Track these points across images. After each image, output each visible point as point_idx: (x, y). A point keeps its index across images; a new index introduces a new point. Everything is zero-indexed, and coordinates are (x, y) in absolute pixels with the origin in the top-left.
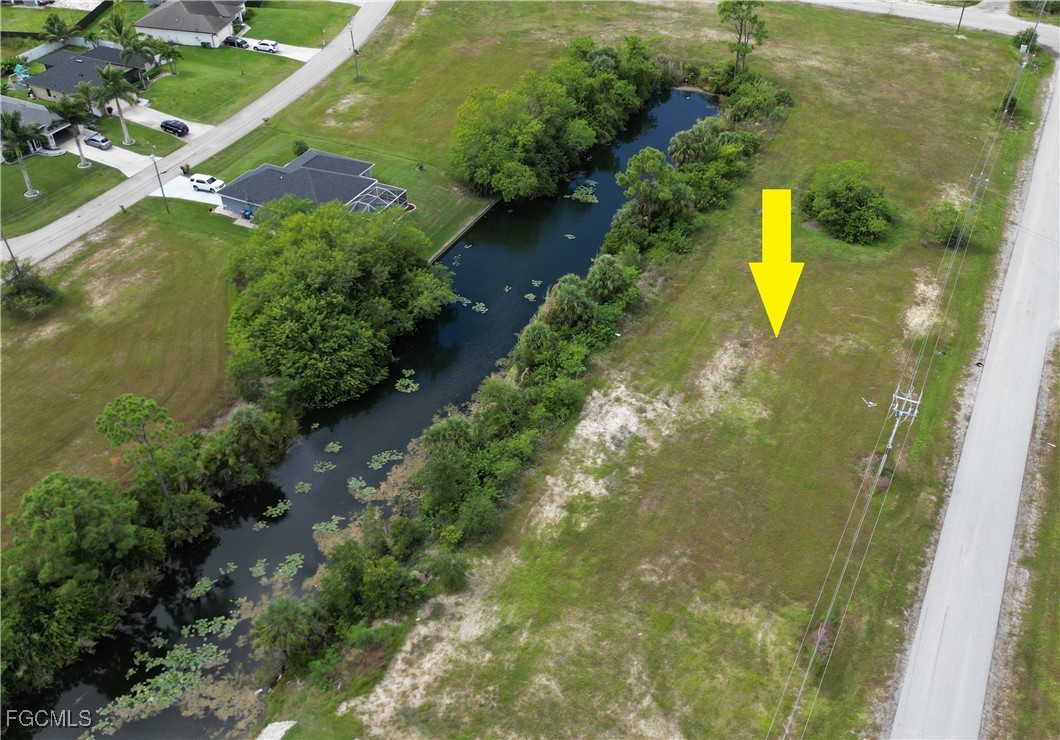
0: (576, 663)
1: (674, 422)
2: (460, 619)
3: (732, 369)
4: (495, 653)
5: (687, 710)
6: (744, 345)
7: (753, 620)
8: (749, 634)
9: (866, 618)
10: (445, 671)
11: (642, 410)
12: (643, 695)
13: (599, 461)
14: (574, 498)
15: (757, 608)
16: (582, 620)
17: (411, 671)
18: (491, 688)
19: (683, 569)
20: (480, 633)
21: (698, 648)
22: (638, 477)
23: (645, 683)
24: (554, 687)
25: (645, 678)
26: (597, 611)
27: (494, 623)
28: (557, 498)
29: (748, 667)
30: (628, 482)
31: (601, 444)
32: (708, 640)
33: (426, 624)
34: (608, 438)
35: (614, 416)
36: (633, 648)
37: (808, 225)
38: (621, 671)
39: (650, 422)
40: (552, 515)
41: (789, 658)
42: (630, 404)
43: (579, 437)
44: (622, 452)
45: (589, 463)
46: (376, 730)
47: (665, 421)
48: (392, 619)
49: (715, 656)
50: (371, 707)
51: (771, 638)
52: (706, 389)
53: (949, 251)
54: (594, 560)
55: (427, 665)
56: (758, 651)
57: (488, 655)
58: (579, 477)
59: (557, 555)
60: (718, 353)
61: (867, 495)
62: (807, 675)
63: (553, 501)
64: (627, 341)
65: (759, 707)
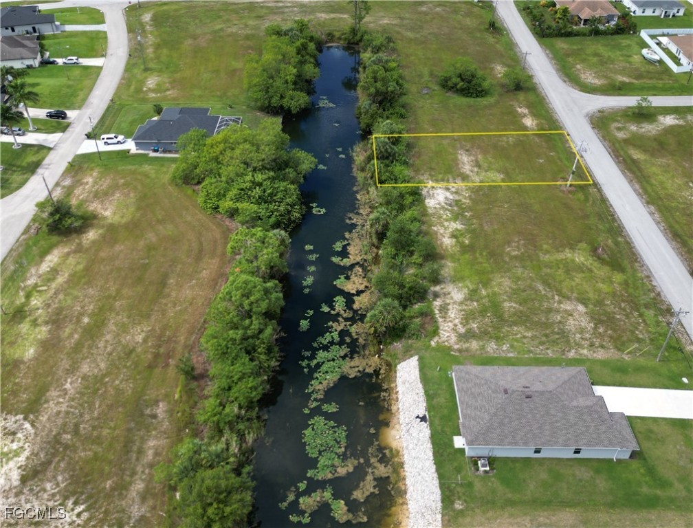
0: (515, 294)
1: (467, 190)
2: (449, 294)
3: (471, 162)
4: (477, 301)
5: (575, 295)
6: (467, 151)
7: (569, 255)
8: (573, 261)
9: (610, 241)
10: (463, 315)
11: (448, 189)
12: (553, 296)
13: (448, 214)
14: (452, 232)
15: (567, 250)
16: (502, 277)
17: (448, 320)
18: (489, 315)
19: (524, 245)
20: (464, 296)
21: (558, 272)
22: (472, 216)
24: (514, 305)
25: (548, 290)
26: (505, 272)
27: (466, 291)
29: (583, 272)
30: (469, 219)
31: (443, 207)
32: (559, 268)
33: (436, 301)
34: (443, 204)
35: (438, 195)
36: (533, 280)
37: (449, 94)
38: (537, 291)
39: (456, 193)
40: (449, 242)
41: (596, 264)
42: (440, 188)
43: (430, 208)
44: (455, 208)
45: (445, 217)
46: (456, 347)
47: (462, 191)
48: (420, 302)
49: (567, 272)
50: (445, 339)
51: (582, 259)
52: (468, 172)
53: (518, 92)
54: (484, 254)
55: (453, 316)
56: (582, 266)
57: (475, 303)
58: (446, 224)
59: (467, 256)
60: (460, 157)
61: (570, 196)
62: (608, 268)
63: (444, 236)
64: (414, 161)
65: (600, 285)
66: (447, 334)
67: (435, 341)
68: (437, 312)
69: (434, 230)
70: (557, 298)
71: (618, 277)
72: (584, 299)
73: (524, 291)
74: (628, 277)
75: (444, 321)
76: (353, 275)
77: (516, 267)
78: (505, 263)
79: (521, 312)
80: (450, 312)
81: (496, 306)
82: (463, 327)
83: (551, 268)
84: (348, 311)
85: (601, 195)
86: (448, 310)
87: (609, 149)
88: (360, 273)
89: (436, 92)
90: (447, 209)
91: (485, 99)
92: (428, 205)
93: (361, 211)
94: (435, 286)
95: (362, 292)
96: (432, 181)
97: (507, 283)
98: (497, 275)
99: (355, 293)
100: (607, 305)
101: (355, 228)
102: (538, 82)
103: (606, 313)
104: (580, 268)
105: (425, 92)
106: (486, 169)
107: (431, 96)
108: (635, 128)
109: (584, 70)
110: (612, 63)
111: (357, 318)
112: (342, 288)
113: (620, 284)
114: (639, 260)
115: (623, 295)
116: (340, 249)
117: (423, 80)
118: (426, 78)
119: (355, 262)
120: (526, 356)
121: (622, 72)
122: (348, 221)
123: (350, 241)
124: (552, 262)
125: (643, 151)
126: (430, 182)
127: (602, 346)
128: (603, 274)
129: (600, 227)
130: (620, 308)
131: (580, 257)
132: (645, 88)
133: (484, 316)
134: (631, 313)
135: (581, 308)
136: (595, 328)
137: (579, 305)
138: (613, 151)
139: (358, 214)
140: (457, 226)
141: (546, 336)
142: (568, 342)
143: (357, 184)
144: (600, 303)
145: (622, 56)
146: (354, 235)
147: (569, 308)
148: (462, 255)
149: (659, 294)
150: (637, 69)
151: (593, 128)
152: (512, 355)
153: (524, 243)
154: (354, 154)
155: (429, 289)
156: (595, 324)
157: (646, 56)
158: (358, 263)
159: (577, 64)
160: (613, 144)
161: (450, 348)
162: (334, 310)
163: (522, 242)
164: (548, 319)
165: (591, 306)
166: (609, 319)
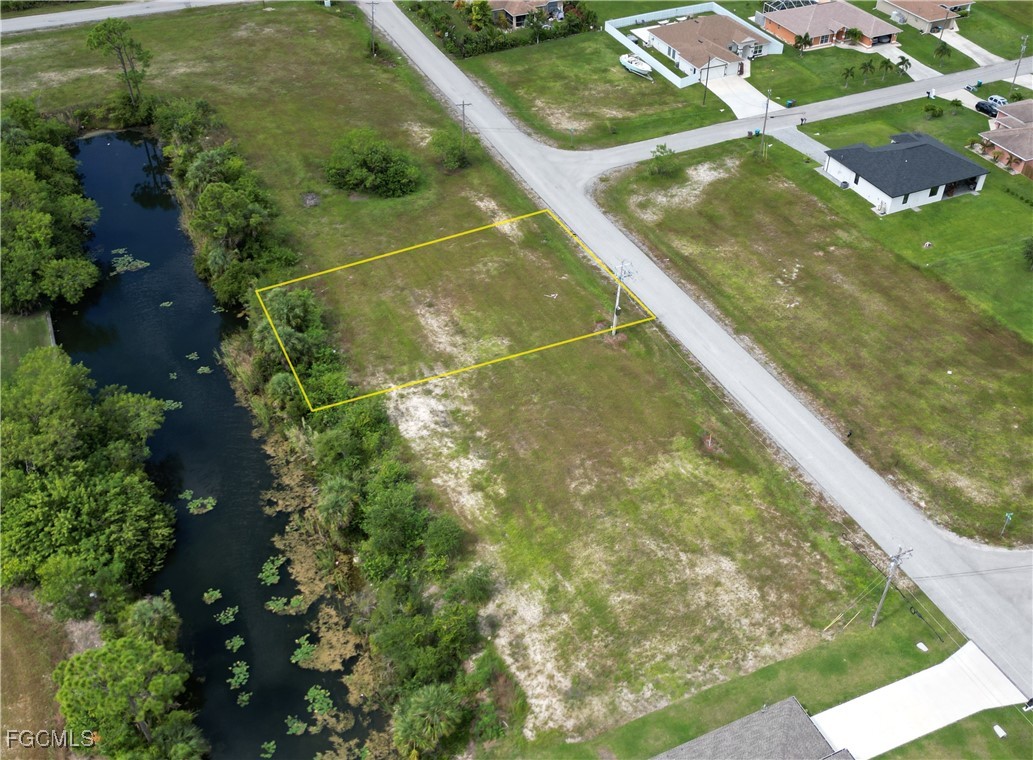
0: (619, 572)
1: (461, 385)
2: (515, 613)
3: (446, 326)
4: (566, 611)
5: (707, 541)
6: (430, 305)
7: (668, 465)
8: (678, 475)
9: (713, 419)
10: (554, 650)
11: (428, 392)
12: (677, 555)
13: (450, 444)
14: (470, 479)
15: (661, 457)
16: (586, 545)
17: (534, 671)
18: (596, 632)
19: (594, 468)
20: (541, 609)
21: (666, 504)
22: (489, 436)
23: (668, 549)
24: (627, 597)
25: (665, 546)
26: (586, 533)
27: (539, 595)
28: (460, 489)
29: (702, 493)
30: (487, 444)
31: (435, 433)
32: (664, 496)
33: (498, 636)
34: (433, 426)
35: (416, 408)
36: (635, 536)
37: (355, 198)
38: (648, 554)
39: (446, 396)
40: (472, 502)
41: (712, 470)
42: (414, 393)
43: (414, 441)
44: (456, 428)
45: (445, 451)
46: (570, 724)
47: (453, 389)
48: (474, 652)
49: (679, 501)
50: (544, 715)
51: (690, 467)
52: (449, 349)
53: (466, 171)
54: (540, 506)
55: (538, 658)
56: (694, 480)
57: (565, 616)
58: (453, 465)
59: (513, 521)
60: (422, 321)
61: (624, 351)
62: (731, 472)
63: (460, 493)
64: (347, 351)
65: (735, 508)
66: (544, 703)
67: (531, 725)
68: (509, 660)
69: (438, 486)
70: (683, 557)
71: (754, 485)
72: (724, 544)
73: (630, 562)
74: (767, 480)
75: (529, 675)
76: (323, 629)
77: (598, 517)
78: (580, 514)
79: (643, 606)
80: (530, 652)
81: (599, 609)
82: (565, 676)
83: (652, 502)
84: (342, 715)
85: (668, 336)
86: (526, 649)
87: (643, 247)
88: (336, 620)
89: (329, 199)
90: (443, 435)
91: (419, 194)
92: (407, 436)
93: (286, 480)
94: (485, 604)
95: (353, 660)
96: (395, 383)
97: (598, 553)
98: (577, 544)
99: (342, 668)
100: (760, 544)
101: (288, 522)
102: (489, 145)
103: (766, 561)
104: (695, 487)
105: (310, 202)
106: (476, 334)
107: (324, 209)
108: (664, 199)
109: (549, 108)
110: (586, 88)
111: (365, 724)
112: (311, 666)
113: (762, 497)
114: (768, 442)
115: (774, 518)
116: (275, 580)
117: (298, 180)
118: (301, 174)
119: (314, 598)
120: (687, 696)
121: (605, 101)
122: (268, 510)
123: (288, 554)
124: (648, 489)
125: (692, 237)
126: (393, 386)
127: (787, 629)
128: (729, 485)
129: (690, 397)
130: (782, 544)
131: (684, 465)
132: (649, 123)
133: (588, 639)
134: (800, 547)
135: (727, 564)
136: (763, 598)
137: (722, 559)
138: (650, 249)
139: (281, 488)
140: (472, 463)
141: (699, 640)
142: (735, 640)
143: (254, 423)
144: (749, 545)
145: (595, 71)
146: (292, 537)
147: (709, 571)
148: (506, 522)
149: (821, 498)
150: (625, 92)
151: (605, 213)
152: (663, 704)
153: (593, 464)
154: (227, 361)
155: (477, 615)
156: (760, 589)
157: (629, 66)
158: (321, 599)
159: (534, 99)
160: (646, 236)
161: (561, 733)
162: (313, 723)
163: (589, 463)
164: (688, 606)
165: (739, 556)
166: (775, 571)
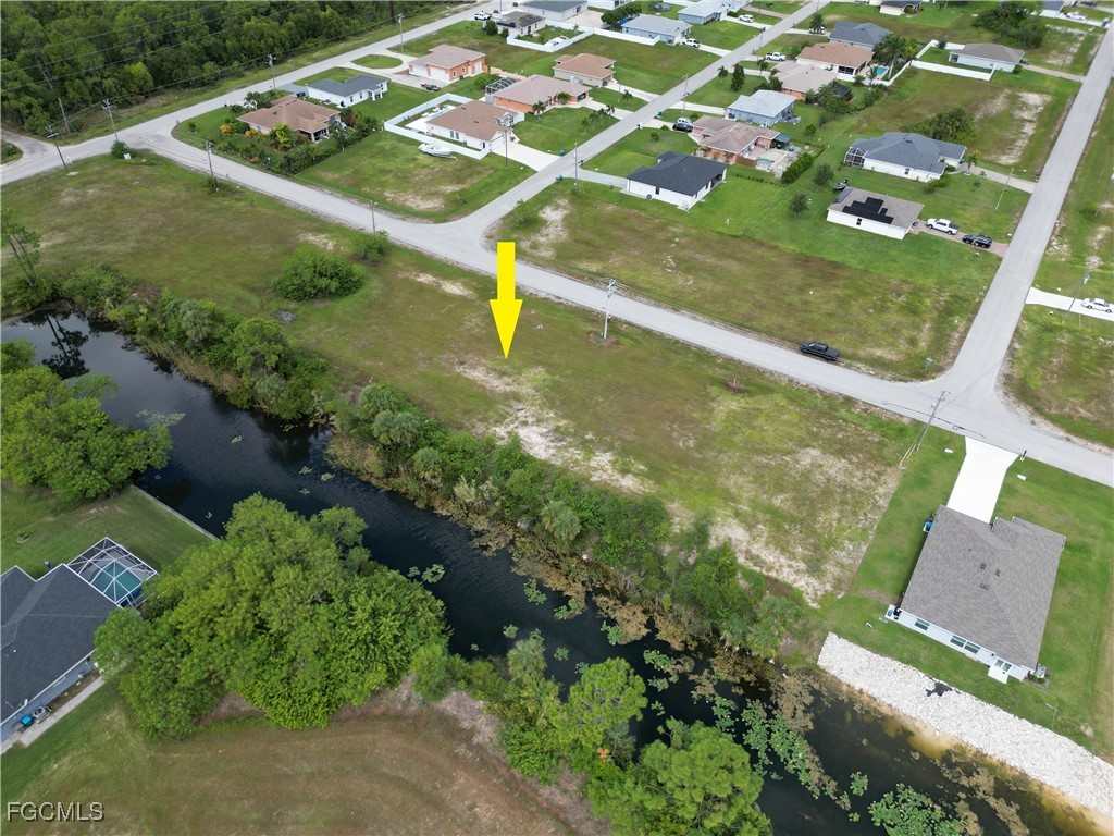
0: (762, 485)
1: (541, 409)
2: (729, 539)
3: (488, 373)
5: (790, 444)
6: (462, 363)
7: (722, 408)
8: (734, 411)
9: (717, 369)
10: (776, 549)
11: (525, 423)
12: (783, 460)
13: (576, 452)
14: (614, 469)
15: (713, 405)
16: (727, 478)
17: (777, 568)
18: (787, 527)
19: (683, 428)
20: (741, 529)
21: (746, 432)
22: (595, 435)
23: (774, 458)
24: (782, 497)
25: (770, 457)
26: (720, 470)
27: (733, 521)
28: (614, 477)
29: (757, 416)
30: (601, 441)
32: (740, 427)
34: (552, 444)
35: (528, 437)
36: (749, 459)
37: (320, 304)
38: (767, 466)
39: (540, 421)
40: (631, 483)
41: (749, 400)
42: (516, 427)
43: (551, 459)
44: (569, 439)
45: (578, 457)
47: (539, 414)
52: (508, 388)
53: (388, 258)
54: (675, 466)
55: (771, 559)
56: (745, 410)
57: (760, 526)
60: (468, 376)
61: (623, 346)
62: (761, 396)
63: (617, 480)
65: (785, 417)
68: (758, 569)
69: (598, 482)
70: (787, 459)
71: (779, 399)
72: (800, 441)
74: (783, 393)
75: (777, 571)
76: (610, 612)
77: (716, 457)
78: (703, 459)
79: (796, 498)
80: (763, 558)
81: (773, 512)
82: (797, 561)
83: (737, 434)
84: (681, 660)
86: (759, 557)
87: (565, 275)
88: (612, 602)
89: (301, 311)
90: (565, 448)
91: (368, 286)
92: (543, 458)
93: (479, 527)
94: (708, 542)
97: (739, 480)
98: (721, 479)
99: (650, 631)
100: (818, 432)
103: (831, 441)
104: (750, 415)
105: (285, 318)
106: (514, 371)
107: (305, 321)
108: (544, 239)
109: (400, 196)
110: (413, 175)
112: (629, 641)
113: (790, 404)
115: (809, 414)
116: (544, 597)
117: (256, 305)
118: (255, 299)
119: (583, 595)
120: (871, 537)
121: (436, 181)
122: (488, 554)
123: (534, 576)
124: (726, 427)
125: (587, 259)
127: (880, 474)
128: (767, 405)
129: (691, 361)
130: (829, 427)
131: (734, 404)
134: (839, 425)
135: (814, 452)
136: (851, 462)
137: (808, 450)
138: (570, 275)
139: (480, 534)
140: (605, 457)
141: (843, 502)
142: (861, 493)
143: (411, 498)
144: (815, 436)
145: (407, 161)
146: (523, 563)
147: (809, 460)
148: (665, 486)
149: (821, 392)
150: (444, 171)
152: (864, 548)
153: (679, 426)
154: (344, 462)
155: (711, 551)
156: (845, 458)
157: (431, 152)
159: (382, 192)
161: (826, 595)
162: (668, 675)
163: (675, 426)
164: (818, 486)
165: (814, 444)
166: (842, 445)
